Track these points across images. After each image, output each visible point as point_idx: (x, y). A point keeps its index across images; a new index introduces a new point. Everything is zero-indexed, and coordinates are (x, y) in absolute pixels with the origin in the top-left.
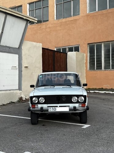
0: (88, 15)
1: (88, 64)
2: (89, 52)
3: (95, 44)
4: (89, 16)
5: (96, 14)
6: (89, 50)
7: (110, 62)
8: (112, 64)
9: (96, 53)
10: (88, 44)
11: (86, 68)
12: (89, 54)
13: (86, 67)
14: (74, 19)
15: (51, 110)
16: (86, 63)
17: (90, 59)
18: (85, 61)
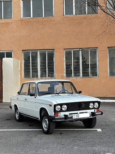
0: (22, 20)
1: (23, 72)
2: (23, 59)
3: (31, 51)
4: (24, 21)
5: (31, 20)
6: (23, 57)
7: (46, 70)
8: (48, 72)
9: (32, 61)
10: (22, 50)
11: (20, 76)
12: (23, 61)
13: (21, 74)
14: (5, 22)
15: (75, 117)
16: (21, 70)
17: (25, 66)
18: (20, 68)
